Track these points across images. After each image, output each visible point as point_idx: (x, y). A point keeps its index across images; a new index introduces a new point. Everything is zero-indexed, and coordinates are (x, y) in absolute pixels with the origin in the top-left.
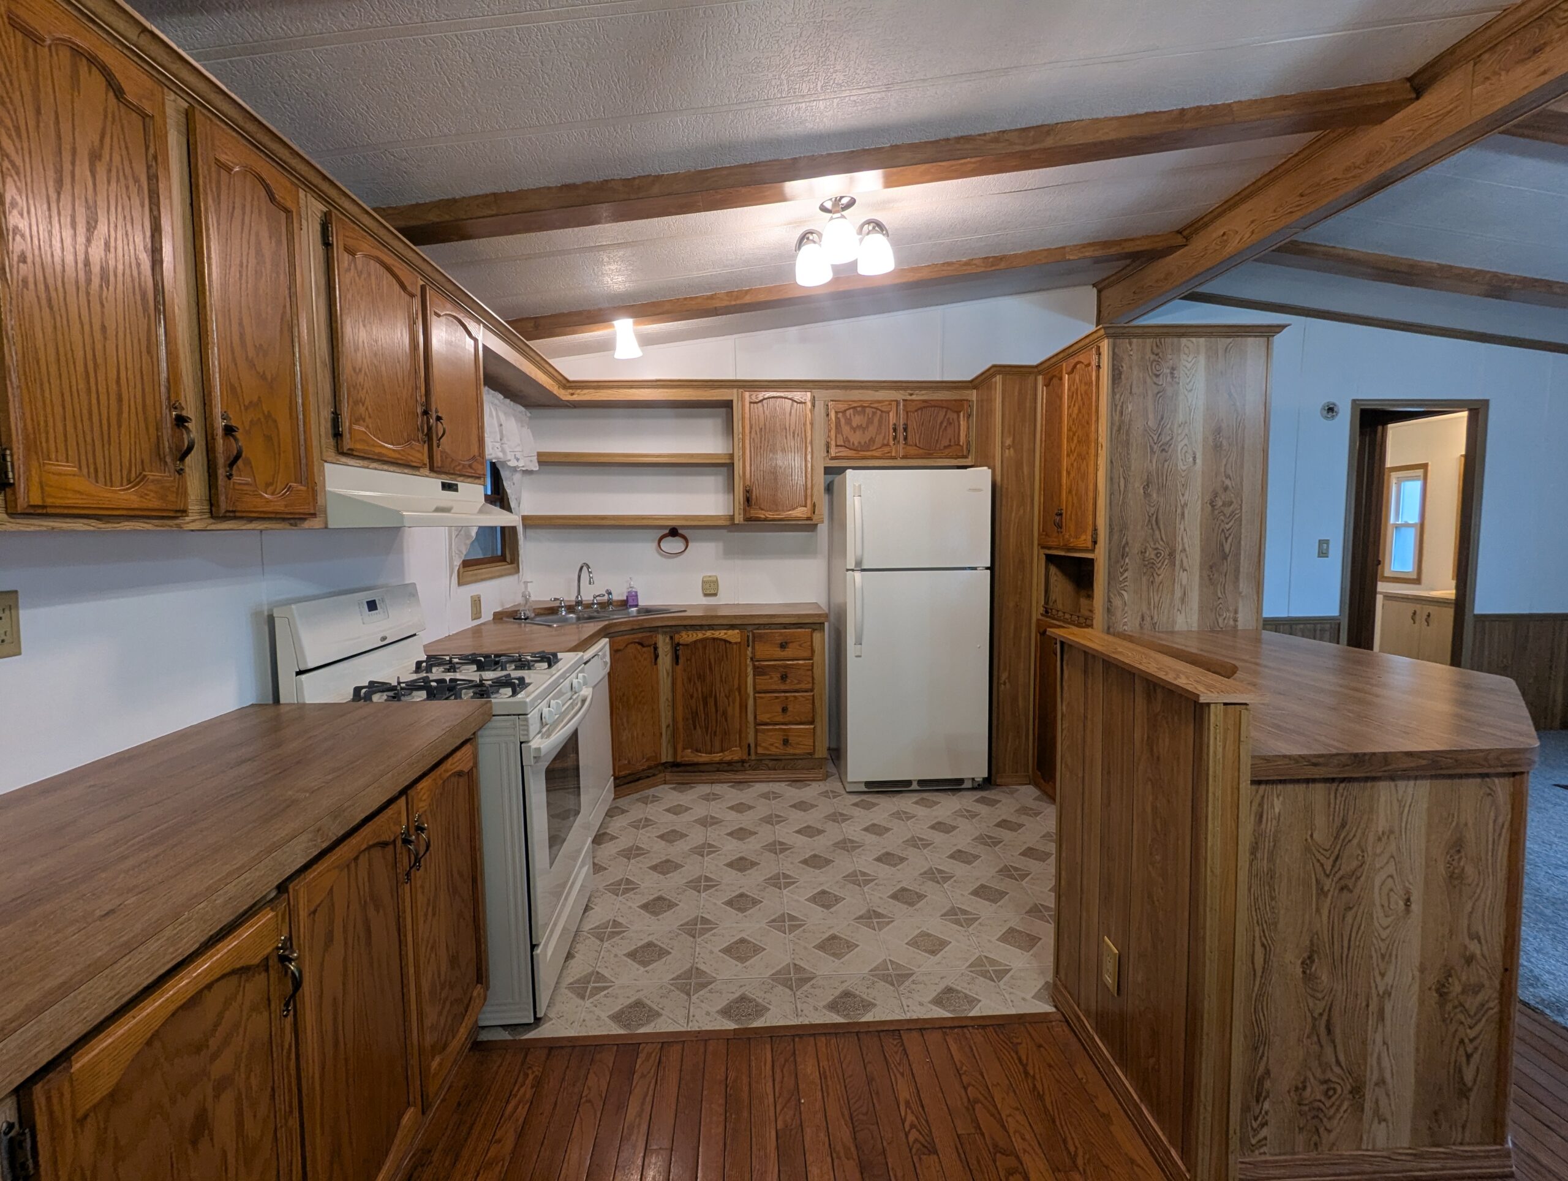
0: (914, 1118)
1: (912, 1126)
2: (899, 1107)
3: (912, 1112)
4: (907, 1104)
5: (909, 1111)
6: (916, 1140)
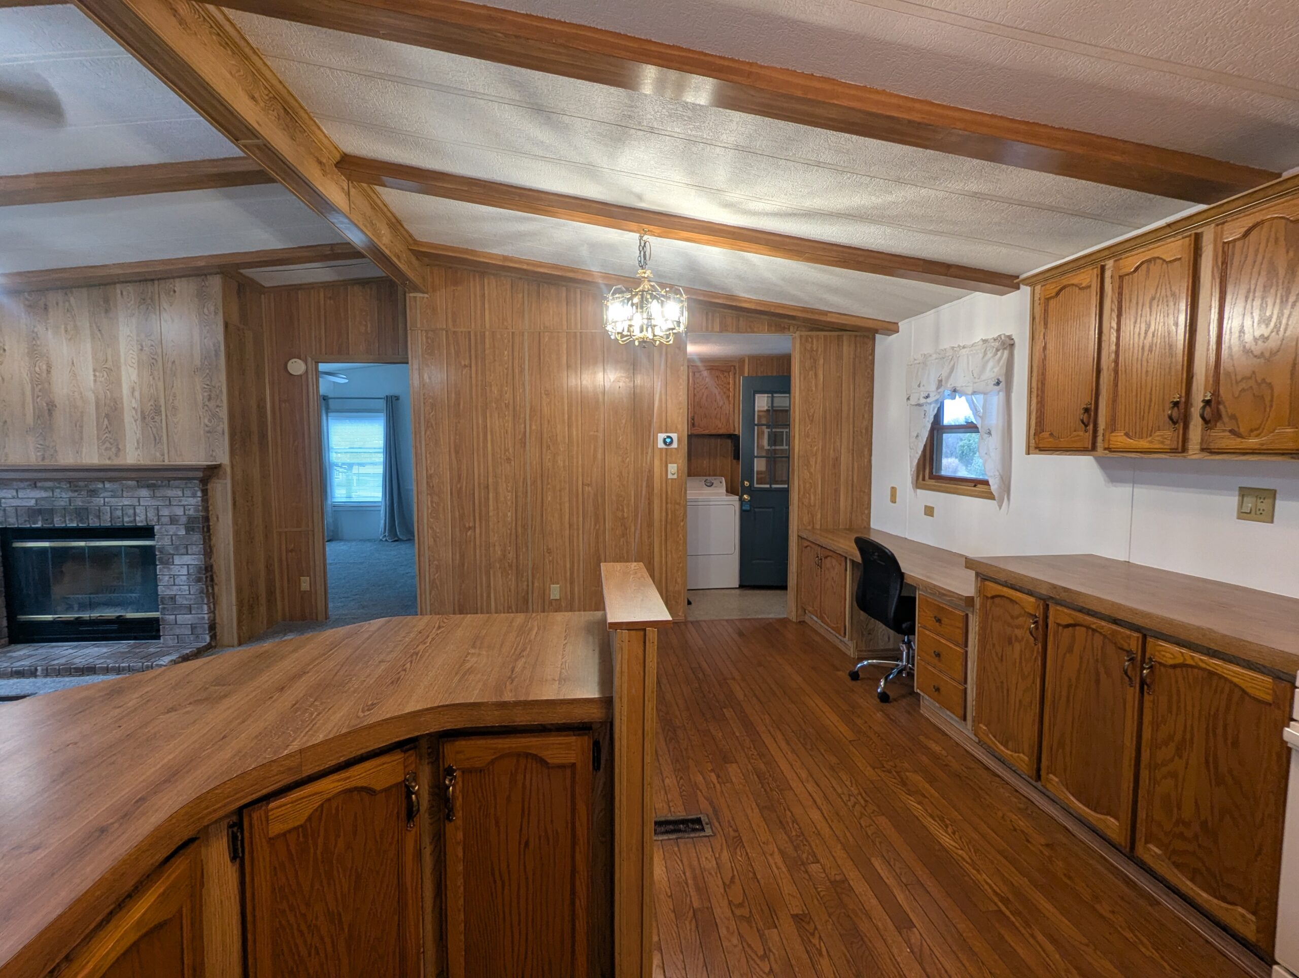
0: (813, 940)
1: (813, 934)
2: (827, 950)
3: (815, 945)
4: (821, 954)
5: (818, 946)
6: (809, 923)
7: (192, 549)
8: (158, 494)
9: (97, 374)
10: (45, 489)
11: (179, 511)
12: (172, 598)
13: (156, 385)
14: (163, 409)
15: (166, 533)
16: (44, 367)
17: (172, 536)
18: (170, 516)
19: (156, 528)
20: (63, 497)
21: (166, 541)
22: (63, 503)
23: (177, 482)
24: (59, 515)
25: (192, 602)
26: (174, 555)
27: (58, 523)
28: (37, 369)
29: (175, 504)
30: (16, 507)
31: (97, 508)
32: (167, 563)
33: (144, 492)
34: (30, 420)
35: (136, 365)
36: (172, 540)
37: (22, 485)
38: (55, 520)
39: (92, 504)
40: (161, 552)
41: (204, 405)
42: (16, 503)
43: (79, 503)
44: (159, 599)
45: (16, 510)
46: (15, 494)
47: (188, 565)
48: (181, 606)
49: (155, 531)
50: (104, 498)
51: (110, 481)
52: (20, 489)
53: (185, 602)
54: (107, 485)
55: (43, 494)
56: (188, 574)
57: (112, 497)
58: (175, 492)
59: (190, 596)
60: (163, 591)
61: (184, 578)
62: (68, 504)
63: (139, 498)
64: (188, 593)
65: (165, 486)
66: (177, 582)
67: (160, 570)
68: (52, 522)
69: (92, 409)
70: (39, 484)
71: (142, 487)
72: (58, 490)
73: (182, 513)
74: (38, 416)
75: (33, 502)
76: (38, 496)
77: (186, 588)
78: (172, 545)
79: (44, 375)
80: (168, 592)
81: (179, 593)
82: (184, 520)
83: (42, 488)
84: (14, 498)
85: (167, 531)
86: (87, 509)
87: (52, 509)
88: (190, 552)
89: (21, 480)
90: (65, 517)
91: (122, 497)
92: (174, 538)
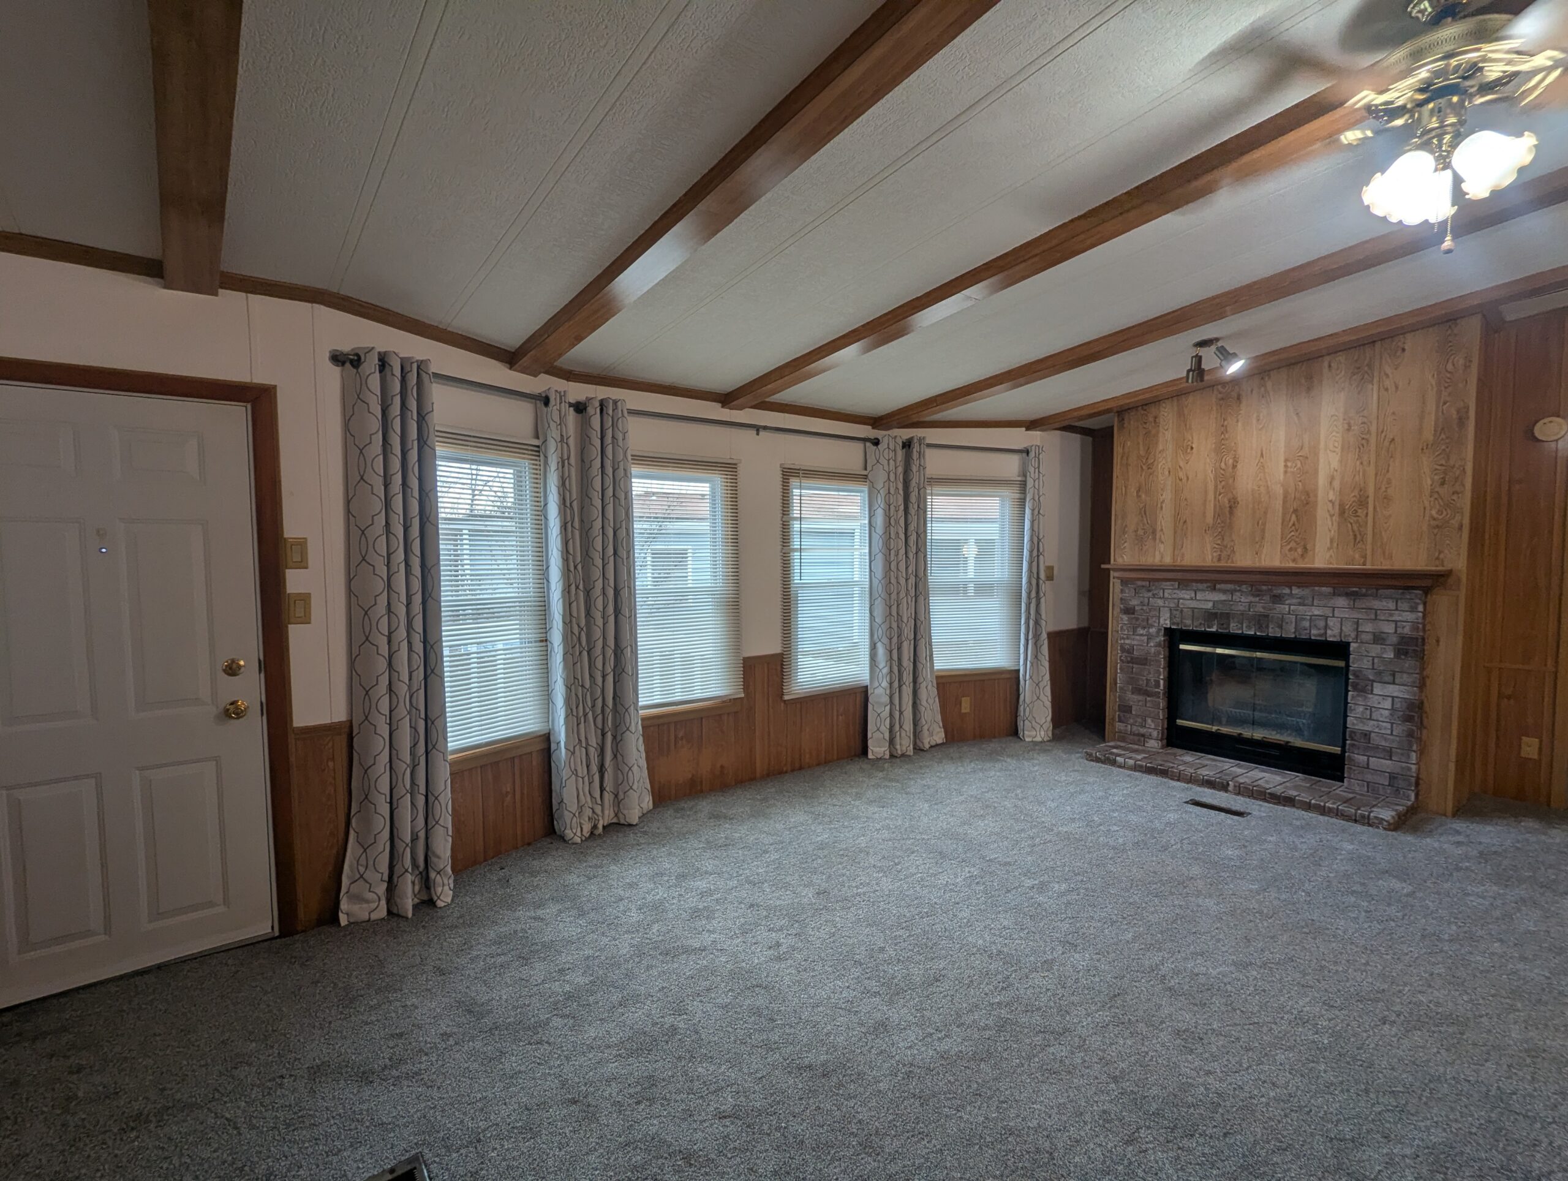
7: (1401, 678)
8: (1358, 604)
9: (1289, 464)
10: (1225, 592)
11: (1389, 628)
12: (1366, 735)
13: (1364, 472)
14: (1371, 501)
15: (1366, 653)
16: (1231, 461)
17: (1373, 658)
18: (1374, 634)
19: (1353, 646)
20: (1242, 601)
21: (1366, 664)
22: (1241, 608)
23: (1388, 592)
24: (1236, 620)
25: (1394, 745)
26: (1373, 681)
27: (1234, 628)
28: (1223, 465)
29: (1383, 618)
30: (1193, 609)
31: (1280, 616)
32: (1364, 690)
33: (1341, 602)
34: (1210, 519)
35: (1338, 450)
36: (1373, 664)
37: (1200, 586)
38: (1232, 625)
39: (1274, 611)
40: (1356, 676)
41: (1432, 492)
42: (1194, 604)
43: (1259, 609)
44: (1347, 733)
45: (1193, 612)
46: (1193, 595)
47: (1393, 697)
48: (1377, 748)
49: (1351, 649)
50: (1290, 605)
51: (1299, 587)
52: (1200, 590)
53: (1383, 743)
54: (1295, 591)
55: (1222, 597)
56: (1392, 709)
57: (1300, 604)
58: (1385, 604)
59: (1392, 737)
60: (1353, 724)
61: (1386, 713)
62: (1247, 609)
63: (1334, 608)
64: (1389, 732)
65: (1371, 595)
66: (1374, 716)
67: (1353, 697)
68: (1228, 627)
69: (1278, 505)
70: (1218, 586)
71: (1339, 595)
72: (1238, 594)
73: (1393, 631)
74: (1218, 515)
75: (1210, 605)
76: (1216, 599)
77: (1389, 726)
78: (1373, 669)
79: (1230, 469)
80: (1360, 727)
81: (1377, 730)
82: (1394, 639)
83: (1220, 590)
84: (1192, 599)
85: (1367, 651)
86: (1267, 616)
87: (1228, 613)
88: (1397, 681)
89: (1201, 581)
90: (1242, 624)
91: (1313, 605)
92: (1376, 660)
